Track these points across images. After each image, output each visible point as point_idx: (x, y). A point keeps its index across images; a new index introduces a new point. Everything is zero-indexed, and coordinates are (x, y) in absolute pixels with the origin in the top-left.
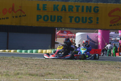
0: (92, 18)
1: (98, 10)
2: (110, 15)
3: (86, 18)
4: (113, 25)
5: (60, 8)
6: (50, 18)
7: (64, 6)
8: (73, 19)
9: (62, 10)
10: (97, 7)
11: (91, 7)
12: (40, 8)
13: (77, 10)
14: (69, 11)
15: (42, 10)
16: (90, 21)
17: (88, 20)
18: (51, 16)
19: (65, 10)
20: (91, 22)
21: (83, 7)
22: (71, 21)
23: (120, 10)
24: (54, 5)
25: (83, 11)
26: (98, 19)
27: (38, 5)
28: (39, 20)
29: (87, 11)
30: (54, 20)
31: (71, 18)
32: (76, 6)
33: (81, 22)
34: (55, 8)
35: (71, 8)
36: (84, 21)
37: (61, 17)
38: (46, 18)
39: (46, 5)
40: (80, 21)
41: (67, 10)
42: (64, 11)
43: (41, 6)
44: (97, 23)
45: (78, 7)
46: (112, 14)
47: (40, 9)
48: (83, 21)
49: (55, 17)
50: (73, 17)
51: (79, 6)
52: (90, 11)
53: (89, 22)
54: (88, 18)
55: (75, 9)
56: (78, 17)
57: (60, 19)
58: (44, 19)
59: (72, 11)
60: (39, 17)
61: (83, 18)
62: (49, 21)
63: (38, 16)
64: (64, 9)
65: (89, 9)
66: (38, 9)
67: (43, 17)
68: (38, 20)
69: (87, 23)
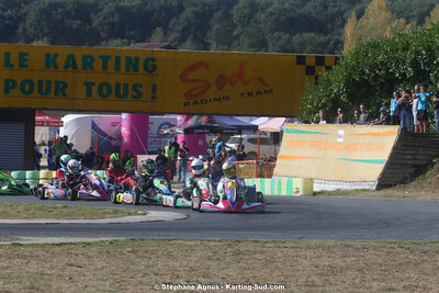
0: (140, 85)
1: (155, 67)
2: (183, 77)
3: (126, 85)
4: (191, 102)
5: (61, 61)
6: (36, 87)
7: (71, 57)
8: (95, 90)
9: (66, 67)
10: (154, 60)
11: (137, 59)
12: (11, 62)
13: (105, 67)
14: (84, 68)
15: (16, 66)
16: (135, 94)
17: (131, 92)
18: (40, 82)
19: (75, 67)
20: (139, 94)
21: (118, 59)
22: (89, 94)
23: (207, 67)
24: (48, 55)
25: (117, 68)
26: (154, 88)
27: (7, 55)
28: (11, 91)
29: (127, 69)
30: (48, 92)
31: (89, 85)
32: (101, 57)
33: (113, 96)
34: (50, 61)
35: (88, 62)
36: (122, 93)
37: (65, 85)
38: (27, 88)
39: (27, 54)
40: (110, 92)
41: (79, 66)
42: (71, 69)
43: (14, 58)
44: (154, 98)
45: (105, 59)
46: (190, 76)
47: (12, 66)
48: (117, 94)
49: (49, 83)
50: (93, 84)
51: (109, 57)
52: (136, 69)
53: (133, 96)
54: (130, 86)
55: (98, 65)
56: (106, 84)
57: (61, 88)
58: (23, 90)
59: (92, 68)
60: (9, 85)
61: (118, 86)
62: (35, 93)
63: (7, 81)
64: (71, 63)
65: (132, 64)
66: (8, 64)
67: (19, 84)
68: (6, 92)
69: (129, 97)
